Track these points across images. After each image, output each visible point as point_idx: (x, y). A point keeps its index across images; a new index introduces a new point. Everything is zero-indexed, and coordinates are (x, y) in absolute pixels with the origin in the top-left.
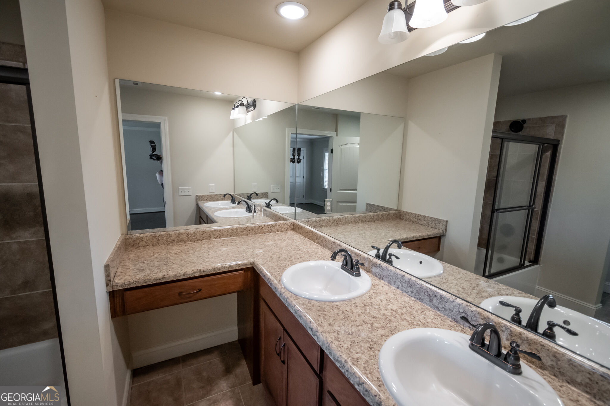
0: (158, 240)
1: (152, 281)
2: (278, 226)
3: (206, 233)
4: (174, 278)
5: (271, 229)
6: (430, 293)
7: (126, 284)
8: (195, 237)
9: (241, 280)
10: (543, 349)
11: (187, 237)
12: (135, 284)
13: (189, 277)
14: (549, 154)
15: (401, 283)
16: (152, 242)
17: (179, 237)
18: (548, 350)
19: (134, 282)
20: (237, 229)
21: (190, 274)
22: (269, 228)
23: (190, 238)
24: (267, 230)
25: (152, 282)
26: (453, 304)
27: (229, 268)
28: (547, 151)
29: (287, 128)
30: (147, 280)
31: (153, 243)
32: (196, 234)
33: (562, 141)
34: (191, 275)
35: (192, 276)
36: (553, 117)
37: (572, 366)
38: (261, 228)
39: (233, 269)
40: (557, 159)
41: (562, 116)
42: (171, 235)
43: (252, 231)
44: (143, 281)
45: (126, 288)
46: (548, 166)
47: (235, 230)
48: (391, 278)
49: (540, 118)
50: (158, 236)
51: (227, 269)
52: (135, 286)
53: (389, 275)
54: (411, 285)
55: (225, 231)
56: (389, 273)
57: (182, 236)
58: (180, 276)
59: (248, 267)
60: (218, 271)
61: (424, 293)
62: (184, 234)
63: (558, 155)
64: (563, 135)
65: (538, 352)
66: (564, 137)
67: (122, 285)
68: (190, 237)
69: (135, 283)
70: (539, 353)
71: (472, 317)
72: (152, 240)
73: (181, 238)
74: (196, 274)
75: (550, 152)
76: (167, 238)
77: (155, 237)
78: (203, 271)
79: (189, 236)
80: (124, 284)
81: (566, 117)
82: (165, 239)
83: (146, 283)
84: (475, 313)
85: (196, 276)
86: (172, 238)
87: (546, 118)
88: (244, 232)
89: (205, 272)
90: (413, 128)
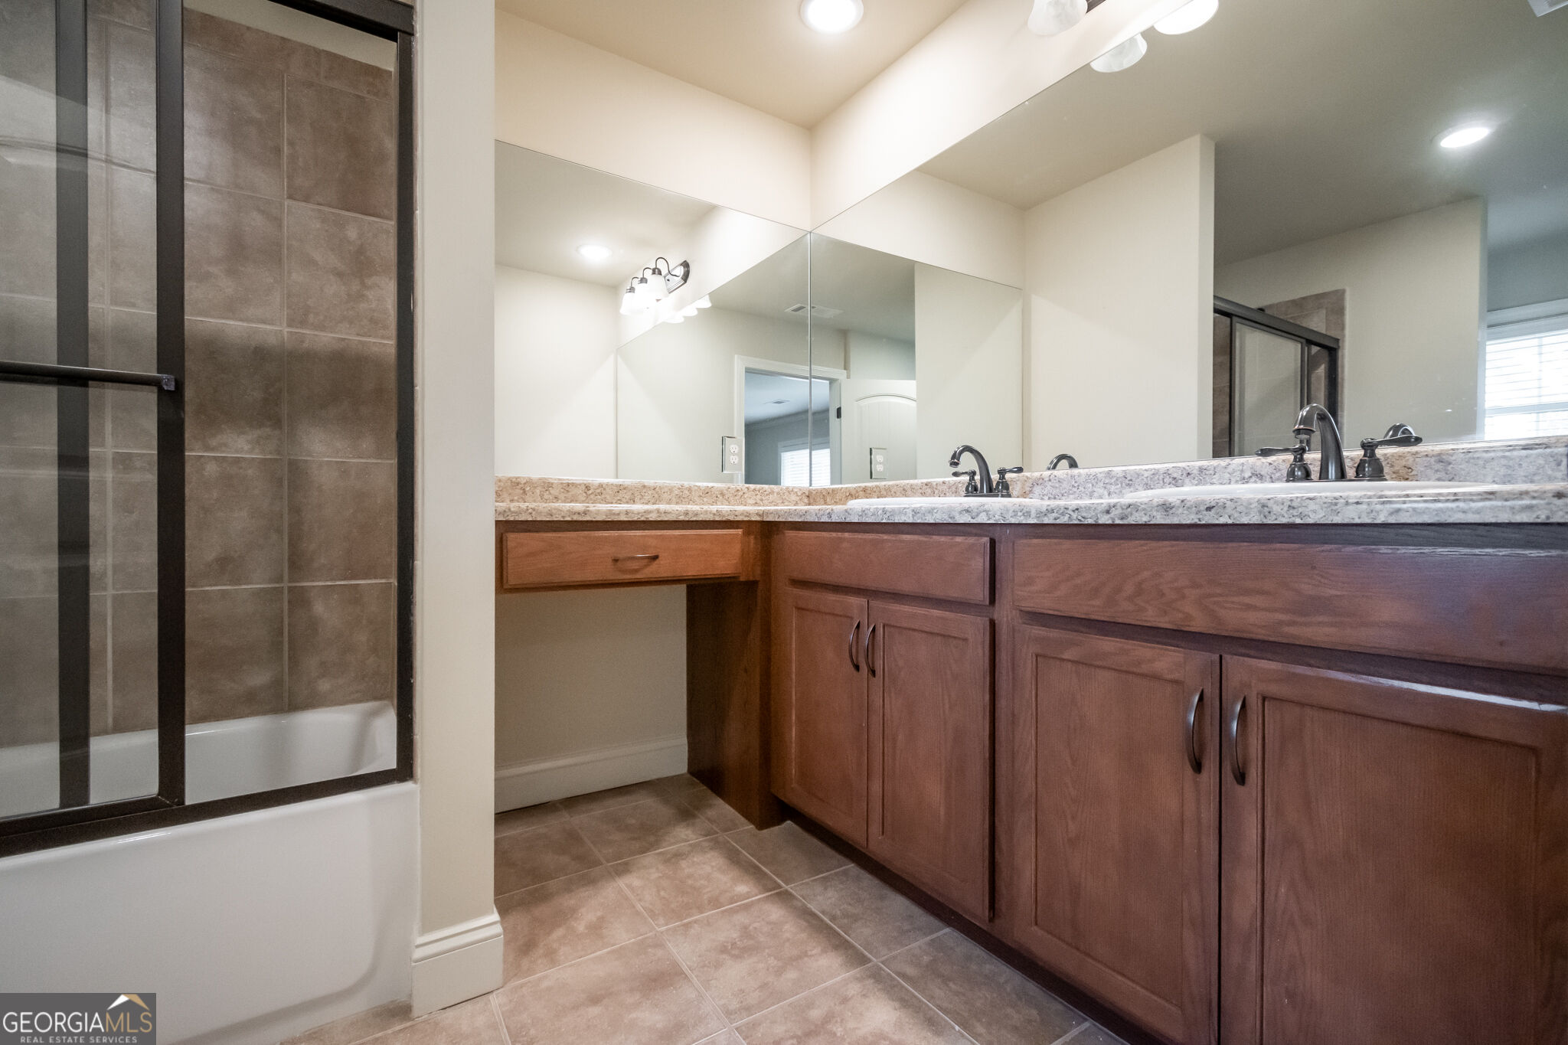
0: (525, 492)
1: (563, 514)
2: (775, 494)
3: (624, 489)
4: (607, 516)
5: (762, 500)
6: (1175, 475)
7: (512, 509)
8: (603, 496)
9: (737, 549)
10: (1417, 459)
11: (584, 494)
12: (531, 514)
13: (635, 519)
14: (1321, 371)
15: (1105, 488)
16: (510, 494)
17: (568, 491)
18: (1427, 456)
19: (528, 510)
20: (690, 489)
21: (638, 514)
22: (759, 497)
23: (592, 496)
24: (754, 502)
25: (563, 517)
26: (1228, 471)
27: (714, 514)
28: (1317, 366)
29: (736, 356)
30: (555, 509)
31: (512, 498)
32: (605, 489)
33: (1343, 341)
34: (642, 516)
35: (642, 519)
36: (1319, 297)
37: (1472, 461)
38: (740, 493)
39: (724, 519)
40: (1340, 380)
41: (1337, 291)
42: (552, 484)
43: (721, 498)
44: (546, 510)
45: (512, 519)
46: (1325, 395)
47: (687, 492)
48: (1081, 488)
49: (1293, 301)
50: (525, 483)
51: (712, 515)
52: (530, 519)
53: (1076, 485)
54: (1131, 480)
55: (666, 490)
56: (1076, 482)
57: (573, 491)
58: (619, 514)
59: (753, 519)
60: (694, 516)
61: (1161, 482)
62: (580, 485)
63: (1340, 370)
64: (1343, 328)
65: (1410, 470)
66: (1347, 332)
67: (505, 511)
68: (592, 493)
69: (530, 511)
70: (1412, 470)
71: (1272, 473)
72: (510, 491)
73: (573, 495)
74: (651, 515)
75: (1323, 366)
76: (544, 490)
77: (518, 484)
78: (665, 513)
79: (590, 492)
80: (510, 510)
81: (1343, 292)
82: (538, 491)
83: (551, 515)
84: (1275, 464)
85: (651, 519)
86: (555, 492)
87: (1304, 298)
88: (705, 500)
89: (668, 515)
90: (1043, 308)
